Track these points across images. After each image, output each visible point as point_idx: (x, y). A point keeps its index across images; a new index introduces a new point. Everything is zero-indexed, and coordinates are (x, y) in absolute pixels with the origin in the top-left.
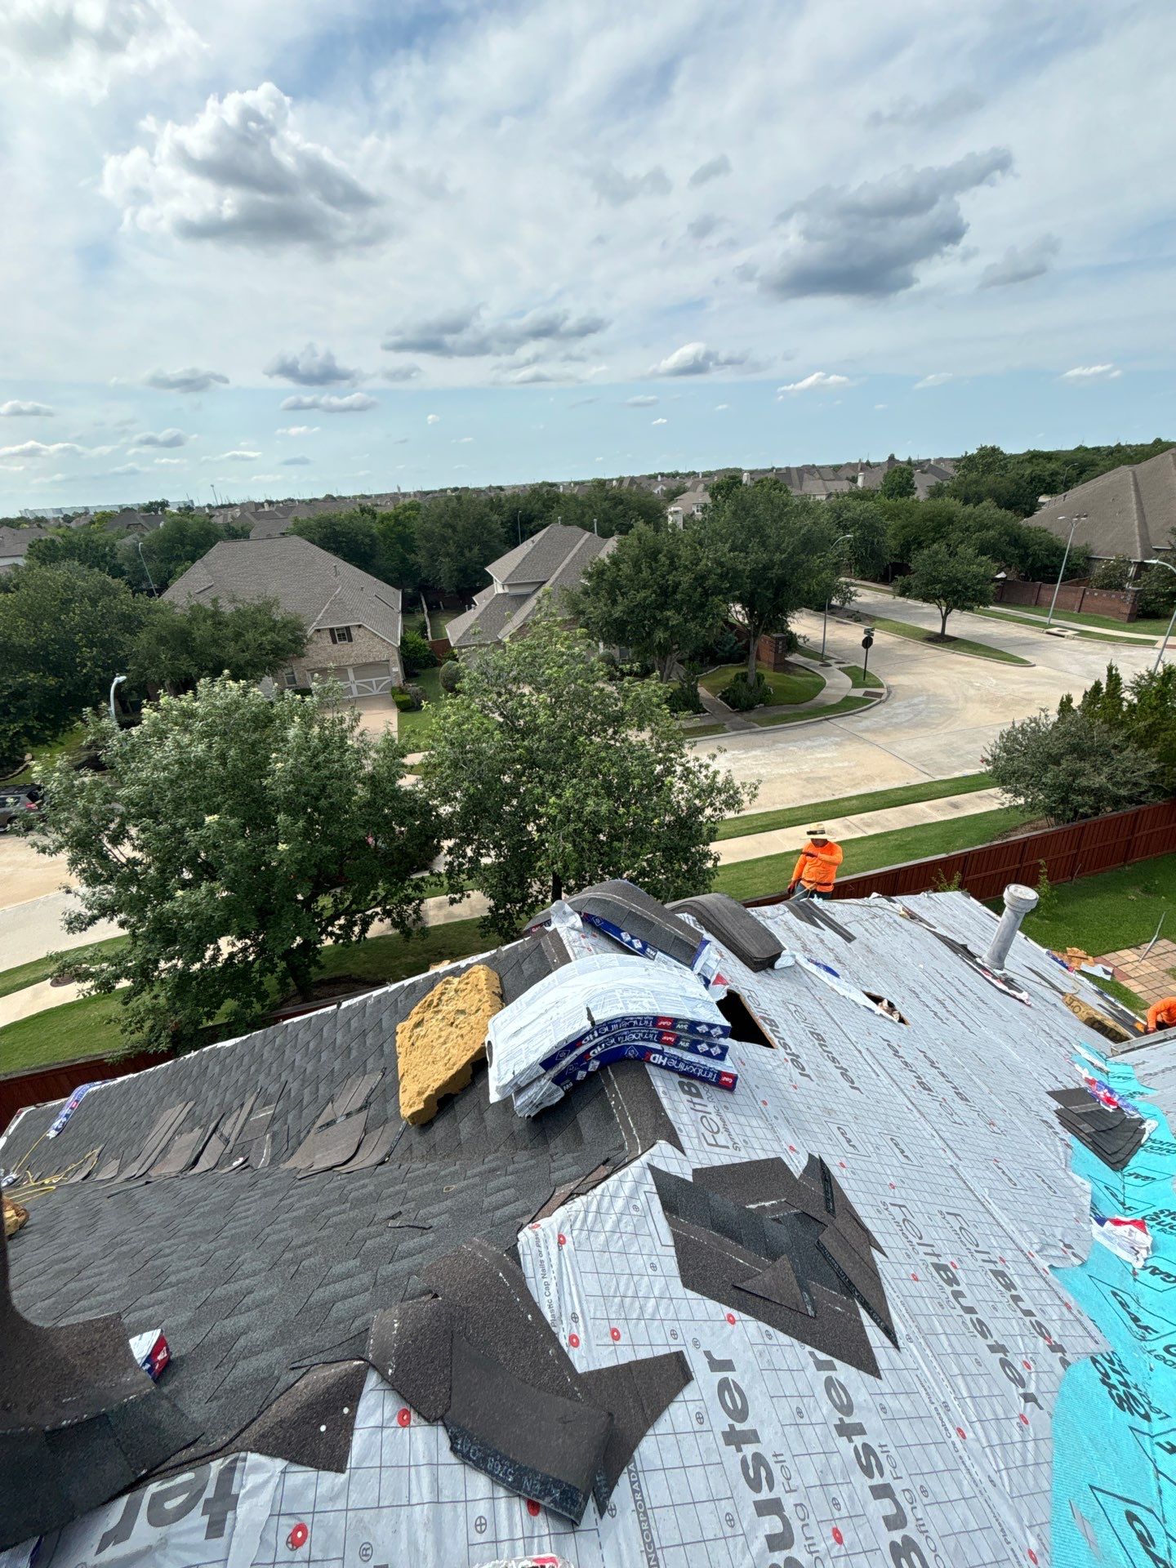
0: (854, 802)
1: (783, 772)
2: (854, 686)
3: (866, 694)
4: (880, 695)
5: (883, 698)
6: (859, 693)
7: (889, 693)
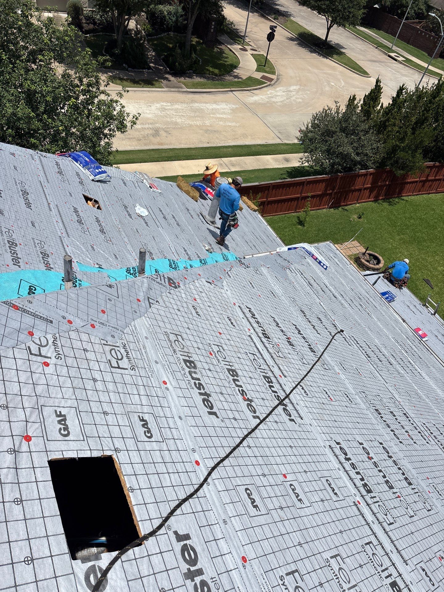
0: (230, 149)
1: (192, 123)
2: (258, 70)
3: (263, 77)
4: (271, 80)
5: (273, 82)
6: (258, 76)
7: (278, 79)
